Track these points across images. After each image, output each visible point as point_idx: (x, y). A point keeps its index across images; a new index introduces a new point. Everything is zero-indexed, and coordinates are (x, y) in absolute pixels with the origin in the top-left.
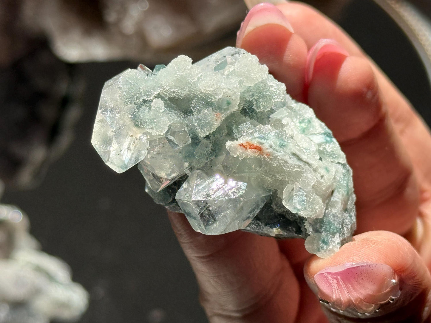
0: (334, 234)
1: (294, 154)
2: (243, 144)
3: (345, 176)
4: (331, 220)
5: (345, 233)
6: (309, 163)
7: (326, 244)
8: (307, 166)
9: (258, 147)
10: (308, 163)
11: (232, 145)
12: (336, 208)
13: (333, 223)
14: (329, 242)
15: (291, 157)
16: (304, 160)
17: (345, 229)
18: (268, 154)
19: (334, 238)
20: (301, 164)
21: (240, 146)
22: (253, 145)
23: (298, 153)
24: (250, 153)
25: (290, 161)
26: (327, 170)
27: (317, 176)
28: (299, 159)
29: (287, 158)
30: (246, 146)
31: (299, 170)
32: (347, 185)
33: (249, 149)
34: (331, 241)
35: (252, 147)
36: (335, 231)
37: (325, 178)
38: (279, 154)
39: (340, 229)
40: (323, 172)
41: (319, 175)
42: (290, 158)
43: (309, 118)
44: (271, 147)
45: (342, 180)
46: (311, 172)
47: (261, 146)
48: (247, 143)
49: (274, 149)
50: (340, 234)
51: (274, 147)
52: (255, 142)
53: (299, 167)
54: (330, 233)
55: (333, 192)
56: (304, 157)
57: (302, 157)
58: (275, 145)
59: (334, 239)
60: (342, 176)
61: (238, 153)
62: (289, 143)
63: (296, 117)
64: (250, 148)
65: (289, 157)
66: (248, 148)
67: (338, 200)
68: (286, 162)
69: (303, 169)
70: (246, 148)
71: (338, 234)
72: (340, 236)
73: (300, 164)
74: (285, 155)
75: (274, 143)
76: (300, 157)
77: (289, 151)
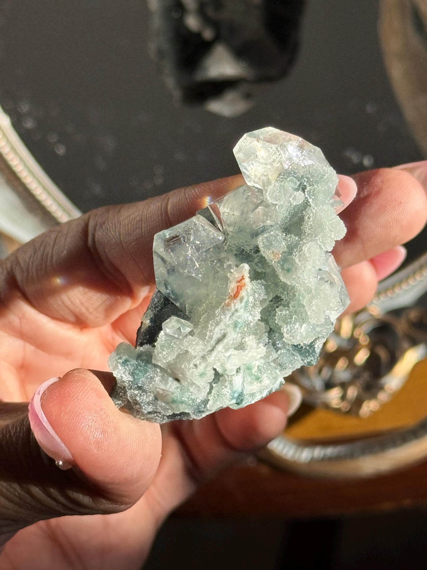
0: (132, 374)
1: (224, 336)
2: (243, 279)
3: (193, 400)
4: (148, 374)
5: (132, 391)
6: (213, 352)
7: (123, 362)
8: (209, 348)
9: (238, 294)
10: (213, 350)
11: (244, 269)
12: (161, 382)
13: (145, 375)
14: (125, 366)
15: (222, 332)
16: (217, 346)
17: (136, 392)
18: (229, 305)
19: (129, 374)
20: (213, 342)
21: (242, 276)
22: (241, 289)
23: (225, 341)
24: (233, 285)
25: (217, 329)
26: (202, 375)
27: (197, 360)
28: (219, 341)
29: (222, 325)
30: (241, 282)
31: (207, 338)
32: (182, 402)
33: (237, 285)
34: (126, 369)
35: (239, 289)
36: (136, 377)
37: (194, 369)
38: (228, 318)
39: (137, 384)
40: (201, 368)
41: (198, 362)
42: (221, 330)
43: (262, 379)
44: (236, 311)
45: (189, 395)
46: (203, 350)
47: (238, 299)
48: (245, 284)
49: (233, 314)
50: (132, 382)
51: (235, 314)
52: (243, 293)
53: (211, 338)
54: (134, 370)
55: (177, 380)
56: (220, 347)
57: (220, 344)
58: (237, 316)
59: (127, 373)
60: (193, 397)
61: (235, 273)
62: (238, 334)
63: (264, 364)
64: (238, 287)
65: (222, 328)
66: (239, 284)
67: (168, 386)
68: (217, 324)
69: (208, 342)
70: (239, 282)
71: (132, 380)
72: (129, 381)
73: (213, 340)
74: (225, 325)
75: (239, 316)
76: (220, 342)
77: (230, 330)
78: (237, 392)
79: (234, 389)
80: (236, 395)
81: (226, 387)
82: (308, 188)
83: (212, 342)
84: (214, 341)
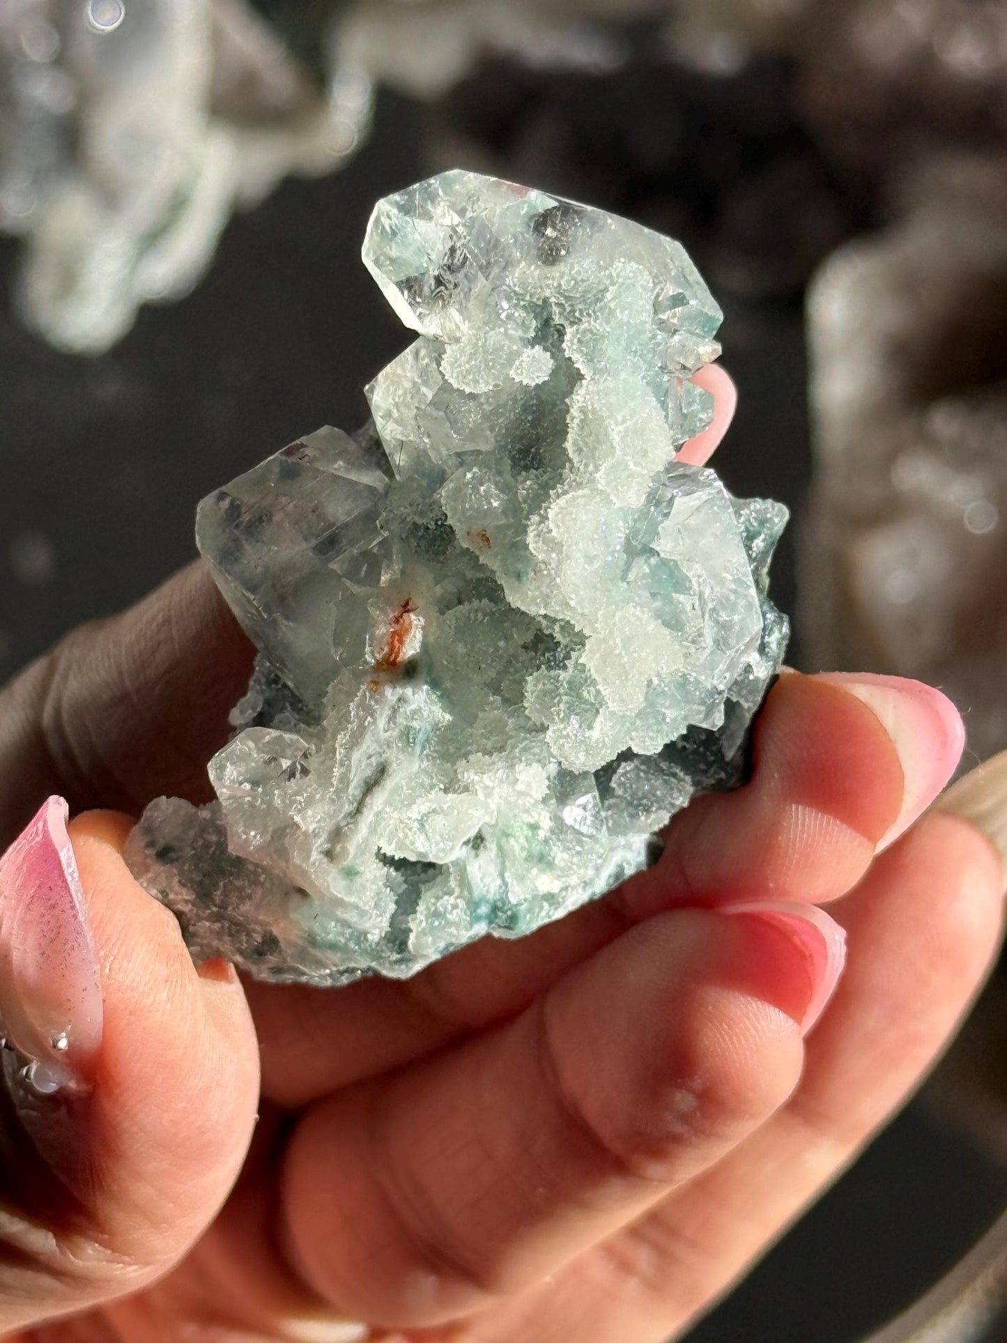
0: (190, 883)
1: (382, 771)
2: (407, 612)
3: (358, 939)
6: (360, 816)
7: (159, 855)
8: (348, 808)
9: (396, 657)
10: (358, 811)
14: (166, 865)
15: (374, 760)
16: (368, 800)
18: (376, 687)
19: (180, 882)
20: (354, 790)
21: (404, 603)
22: (401, 642)
23: (389, 784)
24: (381, 632)
25: (358, 754)
26: (352, 875)
27: (325, 841)
28: (370, 786)
29: (368, 744)
30: (401, 620)
31: (334, 781)
32: (333, 946)
33: (392, 630)
35: (398, 640)
37: (326, 864)
38: (382, 723)
41: (329, 846)
42: (370, 757)
43: (551, 859)
45: (342, 927)
46: (331, 817)
47: (399, 669)
48: (412, 625)
49: (395, 711)
51: (401, 710)
52: (411, 650)
53: (345, 779)
56: (378, 801)
57: (376, 795)
58: (408, 713)
59: (175, 882)
64: (395, 634)
65: (371, 751)
66: (397, 627)
68: (355, 742)
69: (339, 791)
70: (396, 621)
72: (187, 903)
73: (353, 785)
74: (377, 741)
75: (414, 712)
76: (377, 789)
77: (393, 755)
78: (487, 902)
79: (476, 894)
80: (484, 910)
81: (450, 893)
82: (569, 330)
83: (351, 790)
84: (355, 788)
